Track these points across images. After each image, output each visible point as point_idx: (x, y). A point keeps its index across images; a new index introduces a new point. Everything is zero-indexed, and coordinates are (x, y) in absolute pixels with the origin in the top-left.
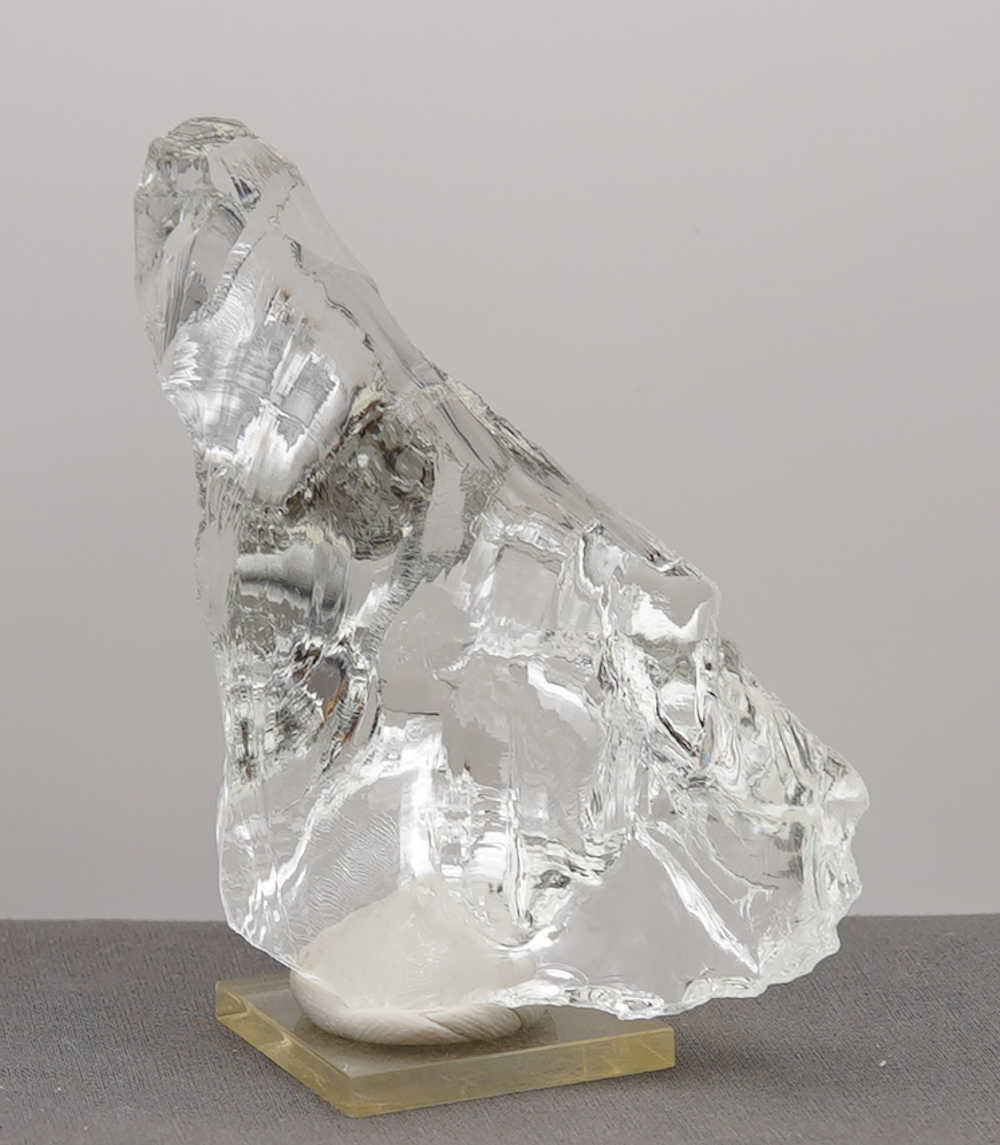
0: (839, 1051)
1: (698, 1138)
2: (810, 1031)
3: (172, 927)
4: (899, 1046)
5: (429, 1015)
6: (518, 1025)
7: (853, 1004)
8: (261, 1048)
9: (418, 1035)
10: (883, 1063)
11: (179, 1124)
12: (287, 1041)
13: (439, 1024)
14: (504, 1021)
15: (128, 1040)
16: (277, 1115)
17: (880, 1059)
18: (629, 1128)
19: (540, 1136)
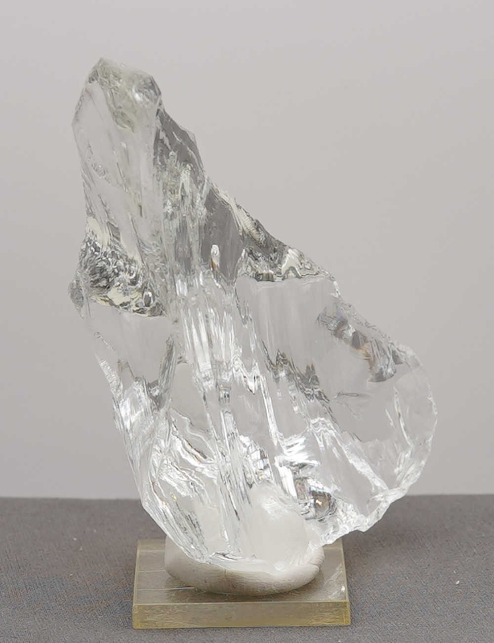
0: (431, 575)
2: (414, 563)
3: (34, 502)
4: (467, 572)
10: (458, 582)
11: (38, 619)
15: (8, 568)
16: (97, 614)
17: (455, 580)
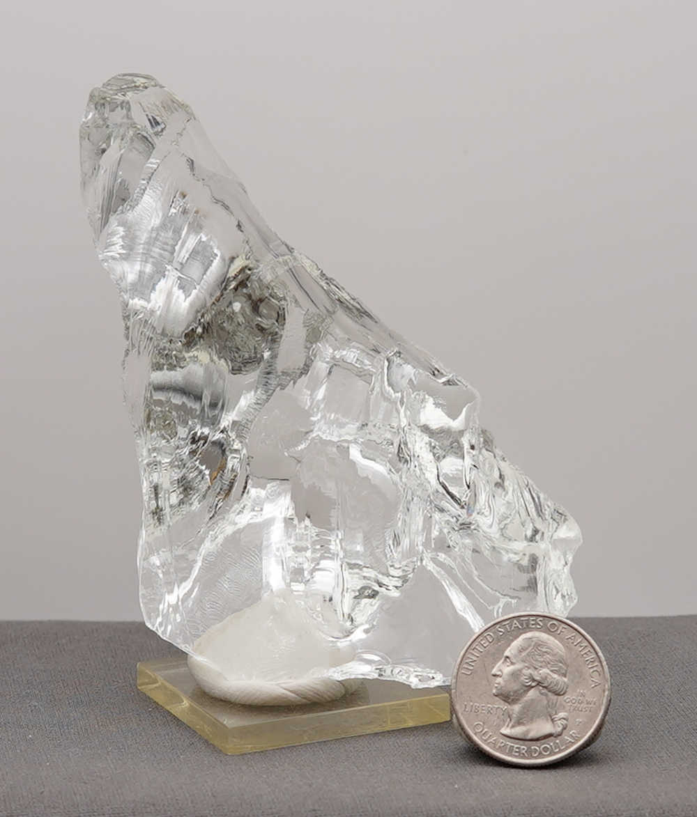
5: (283, 685)
6: (343, 692)
8: (168, 708)
9: (275, 699)
11: (111, 760)
12: (186, 703)
13: (291, 691)
14: (334, 690)
15: (77, 702)
16: (179, 753)
19: (357, 767)
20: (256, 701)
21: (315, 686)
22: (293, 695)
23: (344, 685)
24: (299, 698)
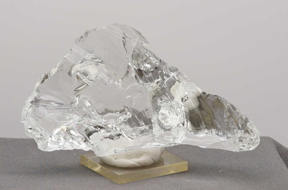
1: (179, 188)
5: (134, 161)
7: (214, 158)
9: (132, 165)
10: (221, 171)
13: (137, 163)
14: (151, 162)
18: (163, 186)
19: (143, 188)
20: (125, 166)
21: (144, 161)
22: (137, 164)
23: (154, 161)
24: (139, 165)
